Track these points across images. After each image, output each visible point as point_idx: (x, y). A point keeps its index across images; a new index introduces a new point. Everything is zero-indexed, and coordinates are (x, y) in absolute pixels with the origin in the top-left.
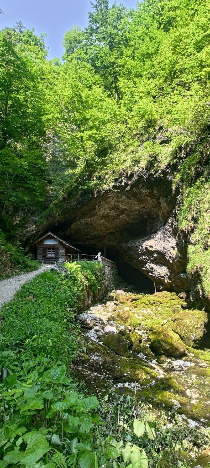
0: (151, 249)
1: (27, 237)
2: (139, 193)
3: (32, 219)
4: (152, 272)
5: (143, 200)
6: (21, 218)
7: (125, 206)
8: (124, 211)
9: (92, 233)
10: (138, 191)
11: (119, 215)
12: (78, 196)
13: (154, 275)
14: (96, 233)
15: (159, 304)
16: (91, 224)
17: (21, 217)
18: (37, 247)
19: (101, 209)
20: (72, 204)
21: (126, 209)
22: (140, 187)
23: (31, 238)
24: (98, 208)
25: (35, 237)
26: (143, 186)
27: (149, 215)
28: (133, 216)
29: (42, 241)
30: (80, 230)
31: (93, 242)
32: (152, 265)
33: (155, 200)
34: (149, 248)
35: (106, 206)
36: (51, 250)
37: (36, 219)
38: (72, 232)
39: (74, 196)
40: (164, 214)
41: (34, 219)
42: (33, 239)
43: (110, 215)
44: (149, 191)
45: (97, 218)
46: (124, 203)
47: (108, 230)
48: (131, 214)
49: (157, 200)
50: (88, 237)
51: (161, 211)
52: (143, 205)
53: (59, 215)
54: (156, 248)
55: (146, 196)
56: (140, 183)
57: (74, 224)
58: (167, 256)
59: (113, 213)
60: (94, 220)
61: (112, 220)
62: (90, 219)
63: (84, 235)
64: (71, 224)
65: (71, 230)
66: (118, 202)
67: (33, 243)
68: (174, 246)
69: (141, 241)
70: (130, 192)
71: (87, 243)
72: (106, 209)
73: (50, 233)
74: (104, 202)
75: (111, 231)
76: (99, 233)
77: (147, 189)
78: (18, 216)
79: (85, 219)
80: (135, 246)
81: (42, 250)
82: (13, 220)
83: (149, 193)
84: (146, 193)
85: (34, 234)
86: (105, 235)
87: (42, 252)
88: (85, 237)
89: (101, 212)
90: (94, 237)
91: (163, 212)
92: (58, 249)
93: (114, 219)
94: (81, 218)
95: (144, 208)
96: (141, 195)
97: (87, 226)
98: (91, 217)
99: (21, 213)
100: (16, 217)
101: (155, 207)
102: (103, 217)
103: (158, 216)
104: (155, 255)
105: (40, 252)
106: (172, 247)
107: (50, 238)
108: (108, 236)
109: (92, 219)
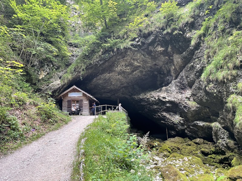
0: (164, 100)
1: (53, 90)
2: (153, 51)
3: (57, 74)
4: (164, 120)
5: (157, 58)
6: (47, 73)
7: (139, 63)
8: (137, 68)
9: (109, 87)
10: (153, 49)
11: (133, 71)
12: (100, 53)
13: (166, 122)
14: (112, 87)
15: (177, 149)
16: (109, 79)
17: (46, 71)
18: (62, 100)
19: (119, 66)
20: (95, 60)
21: (140, 66)
22: (155, 46)
23: (57, 91)
24: (117, 65)
25: (60, 90)
26: (158, 44)
27: (160, 71)
28: (145, 72)
29: (67, 94)
30: (99, 84)
31: (109, 95)
32: (164, 114)
33: (167, 57)
34: (161, 98)
35: (123, 63)
36: (76, 102)
37: (61, 74)
38: (92, 86)
39: (96, 54)
40: (176, 69)
41: (59, 74)
42: (58, 93)
43: (125, 72)
44: (163, 49)
45: (115, 74)
46: (138, 61)
47: (122, 84)
48: (143, 71)
49: (169, 58)
50: (105, 90)
51: (173, 67)
52: (155, 62)
53: (83, 70)
54: (169, 99)
55: (160, 54)
56: (156, 42)
57: (95, 79)
58: (181, 106)
59: (128, 70)
60: (112, 76)
61: (127, 76)
62: (108, 75)
63: (102, 89)
64: (92, 79)
65: (91, 85)
66: (134, 60)
67: (58, 95)
68: (188, 96)
69: (152, 93)
70: (146, 50)
71: (104, 96)
72: (123, 66)
73: (74, 87)
74: (122, 59)
75: (125, 85)
76: (114, 87)
77: (162, 47)
78: (43, 71)
79: (105, 75)
80: (148, 97)
81: (67, 102)
82: (39, 75)
83: (164, 51)
84: (161, 51)
85: (59, 87)
86: (119, 88)
87: (67, 104)
88: (103, 91)
89: (118, 69)
90: (111, 91)
91: (175, 68)
92: (82, 101)
93: (129, 75)
94: (101, 74)
95: (155, 64)
96: (155, 53)
97: (105, 81)
98: (109, 73)
99: (47, 68)
100: (42, 71)
101: (167, 64)
102: (119, 74)
103: (169, 71)
104: (168, 105)
105: (65, 104)
106: (187, 98)
107: (74, 91)
108: (121, 90)
109: (111, 74)
